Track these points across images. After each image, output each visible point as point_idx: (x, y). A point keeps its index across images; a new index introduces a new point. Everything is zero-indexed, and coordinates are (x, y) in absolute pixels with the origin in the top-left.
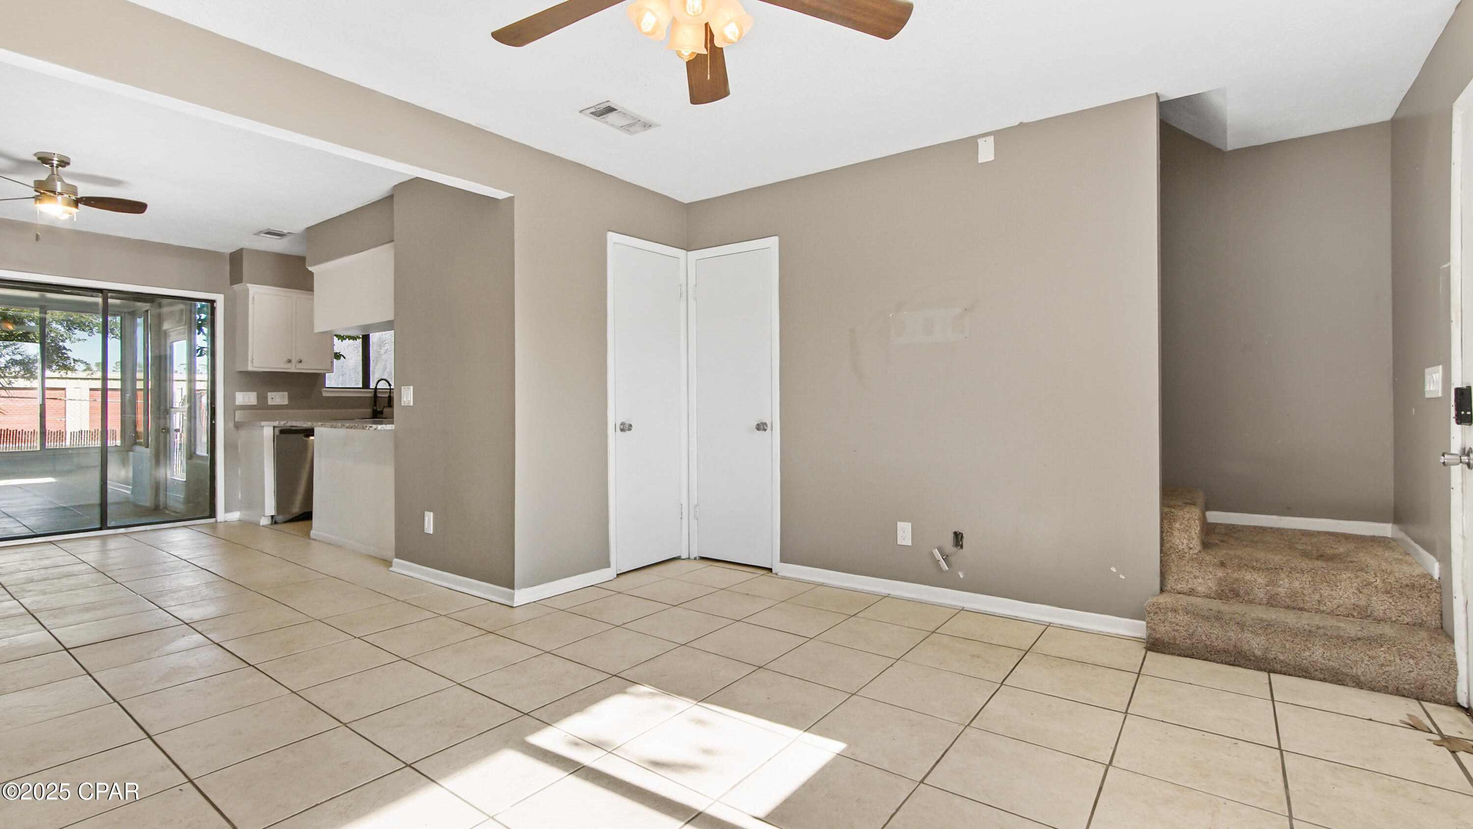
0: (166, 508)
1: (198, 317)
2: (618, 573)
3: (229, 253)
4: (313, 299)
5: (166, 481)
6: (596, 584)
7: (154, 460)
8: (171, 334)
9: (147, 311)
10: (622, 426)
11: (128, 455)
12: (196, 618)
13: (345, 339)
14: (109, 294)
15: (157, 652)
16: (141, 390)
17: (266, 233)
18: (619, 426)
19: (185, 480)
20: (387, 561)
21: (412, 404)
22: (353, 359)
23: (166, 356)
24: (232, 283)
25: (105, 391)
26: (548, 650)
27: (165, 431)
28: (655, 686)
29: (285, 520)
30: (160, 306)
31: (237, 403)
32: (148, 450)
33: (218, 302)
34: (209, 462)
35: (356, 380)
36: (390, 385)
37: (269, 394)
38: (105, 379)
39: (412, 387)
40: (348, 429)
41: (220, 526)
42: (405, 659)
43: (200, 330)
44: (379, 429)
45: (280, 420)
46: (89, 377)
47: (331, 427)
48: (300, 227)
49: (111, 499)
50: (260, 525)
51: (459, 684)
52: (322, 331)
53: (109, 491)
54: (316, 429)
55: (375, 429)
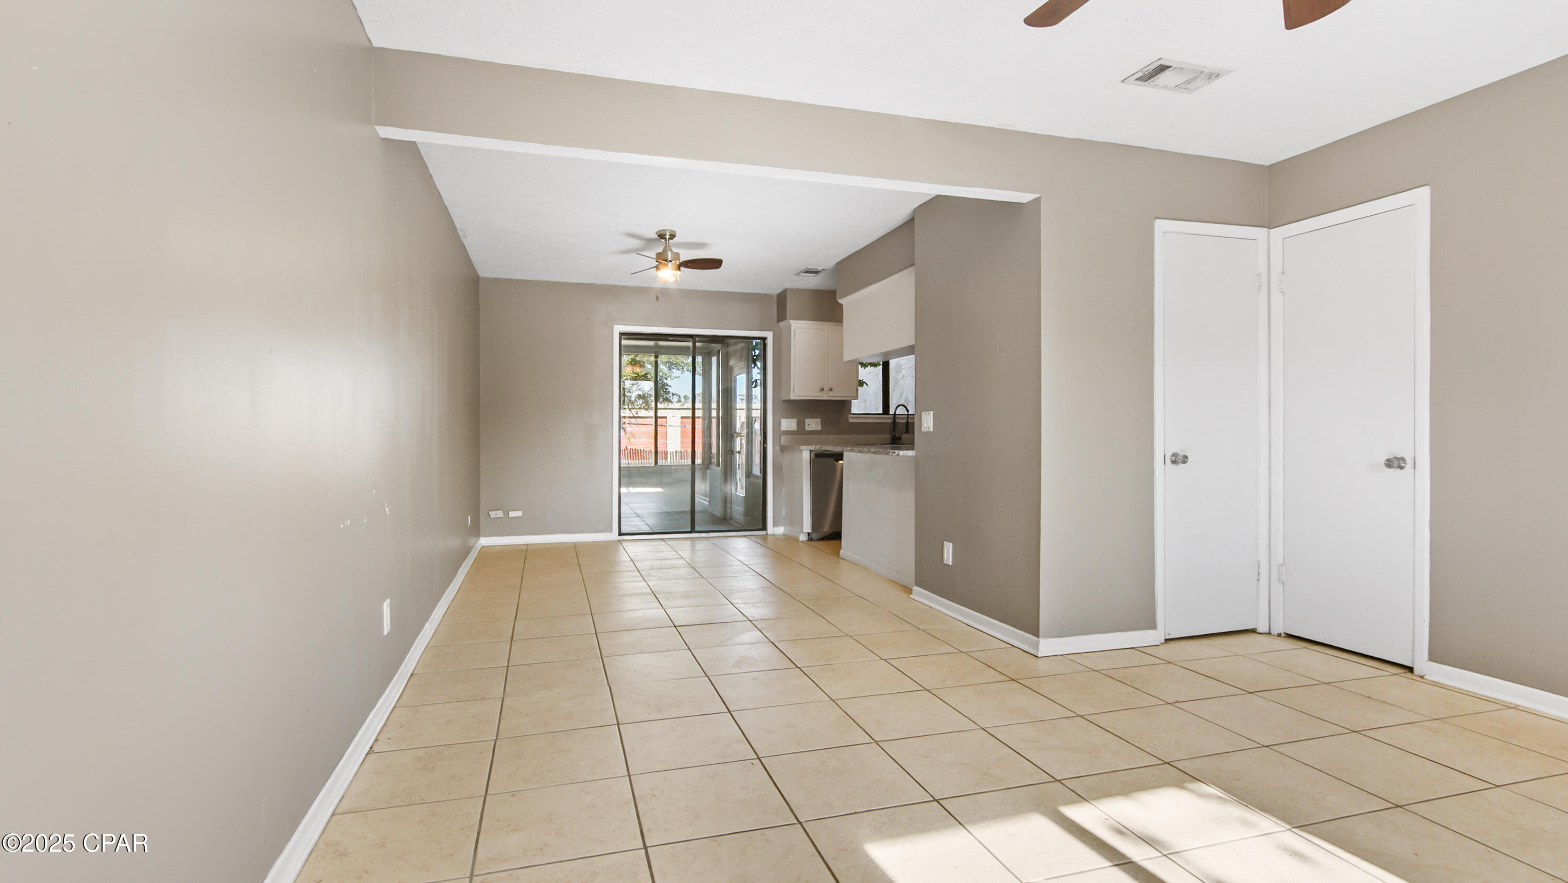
0: (731, 519)
1: (753, 353)
2: (1166, 638)
3: (776, 294)
4: (842, 330)
5: (732, 496)
6: (1138, 647)
7: (723, 476)
8: (735, 369)
9: (719, 351)
10: (1174, 458)
11: (706, 473)
12: (757, 617)
13: (867, 366)
14: (697, 339)
15: (731, 641)
16: (714, 417)
17: (805, 272)
18: (1169, 458)
19: (744, 496)
20: (907, 588)
21: (932, 430)
22: (873, 385)
23: (731, 387)
24: (779, 321)
25: (694, 418)
26: (1081, 714)
27: (730, 452)
28: (1225, 789)
29: (820, 537)
30: (728, 346)
31: (782, 429)
32: (719, 469)
33: (768, 339)
34: (762, 481)
35: (876, 406)
36: (908, 411)
37: (806, 420)
38: (694, 409)
39: (932, 412)
40: (873, 455)
41: (769, 538)
42: (928, 690)
43: (755, 365)
44: (901, 455)
45: (816, 444)
46: (681, 407)
47: (858, 452)
48: (831, 263)
49: (697, 509)
50: (799, 540)
51: (983, 729)
52: (849, 360)
53: (696, 501)
54: (845, 454)
55: (898, 455)
